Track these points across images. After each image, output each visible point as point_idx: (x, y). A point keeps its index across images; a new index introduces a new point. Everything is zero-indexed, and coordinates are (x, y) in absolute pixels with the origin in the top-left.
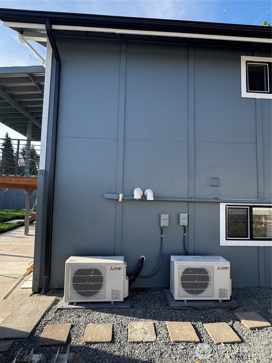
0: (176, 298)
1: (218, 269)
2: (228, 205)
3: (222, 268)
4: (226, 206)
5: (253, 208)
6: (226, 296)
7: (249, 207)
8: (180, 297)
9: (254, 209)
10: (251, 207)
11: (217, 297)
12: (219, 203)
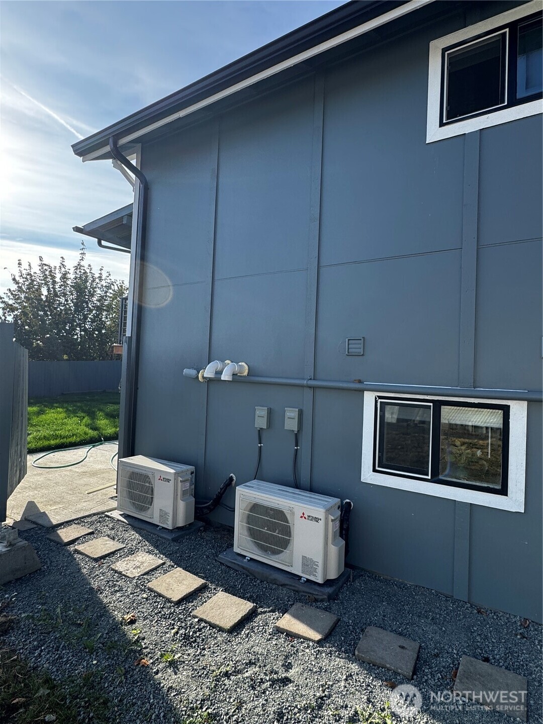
0: (236, 549)
1: (301, 517)
2: (380, 397)
3: (309, 516)
4: (376, 398)
5: (442, 407)
6: (314, 573)
7: (431, 404)
8: (241, 549)
9: (445, 410)
10: (438, 405)
11: (297, 570)
12: (361, 391)
